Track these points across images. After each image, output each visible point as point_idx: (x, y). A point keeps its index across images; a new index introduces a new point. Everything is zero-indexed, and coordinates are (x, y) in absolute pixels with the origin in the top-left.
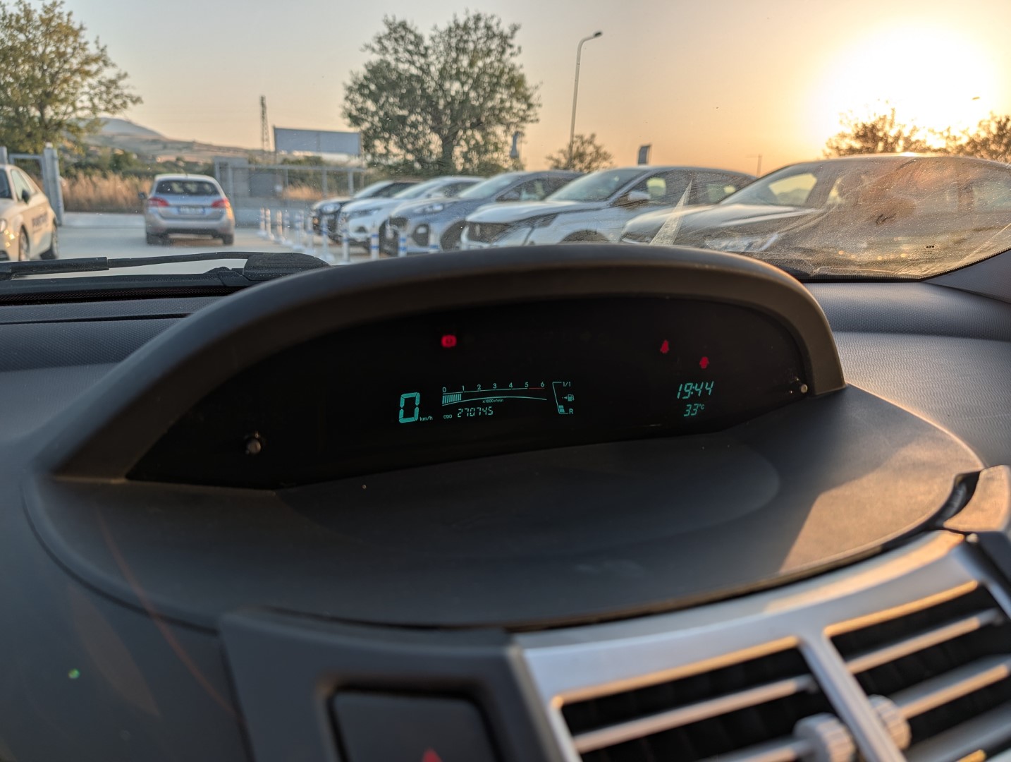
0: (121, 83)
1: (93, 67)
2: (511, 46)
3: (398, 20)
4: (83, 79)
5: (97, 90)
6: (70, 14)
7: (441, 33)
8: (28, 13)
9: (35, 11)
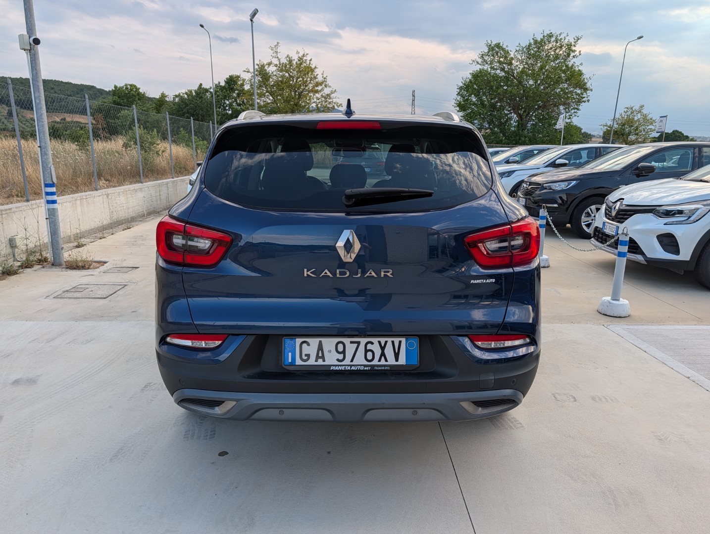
0: (332, 96)
1: (319, 88)
2: (574, 51)
3: (494, 43)
4: (314, 95)
5: (320, 100)
6: (311, 60)
7: (523, 48)
9: (294, 60)
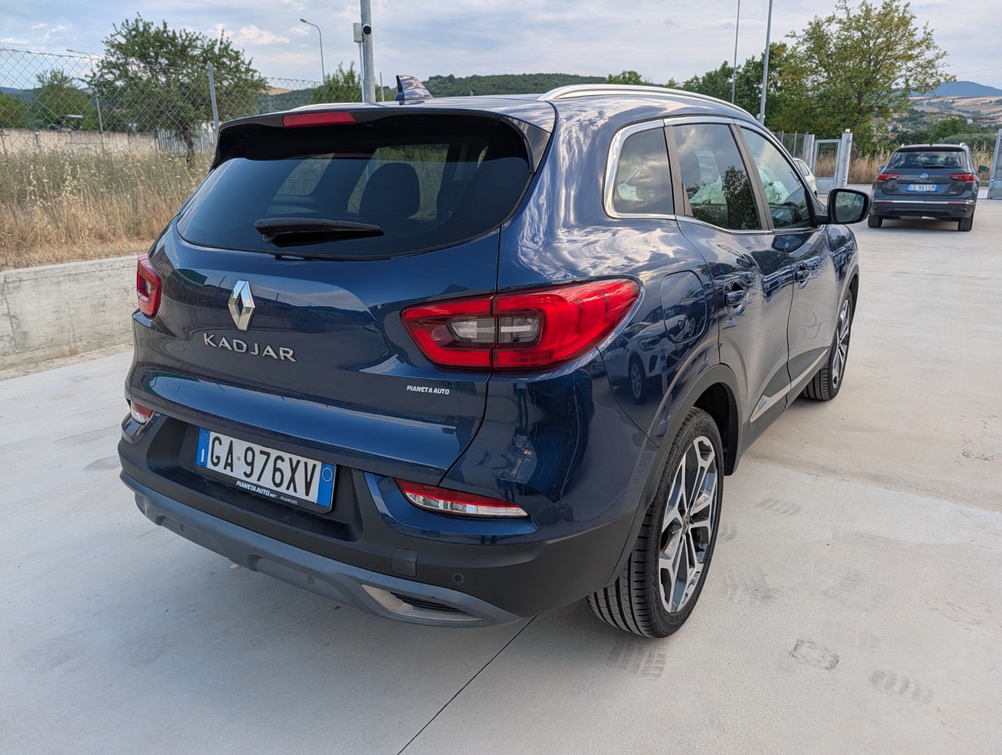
1: (915, 52)
4: (903, 64)
5: (914, 72)
6: (906, 6)
8: (868, 11)
9: (875, 9)
